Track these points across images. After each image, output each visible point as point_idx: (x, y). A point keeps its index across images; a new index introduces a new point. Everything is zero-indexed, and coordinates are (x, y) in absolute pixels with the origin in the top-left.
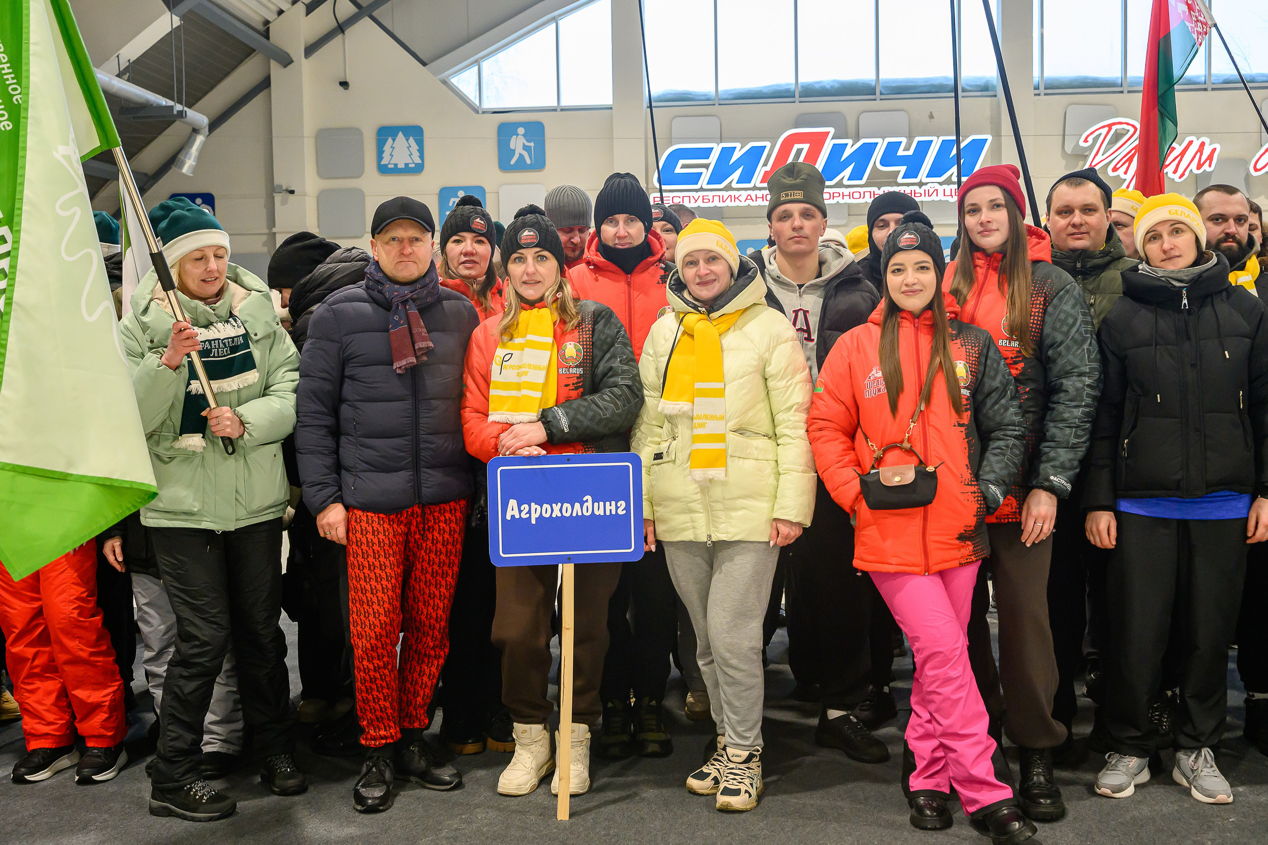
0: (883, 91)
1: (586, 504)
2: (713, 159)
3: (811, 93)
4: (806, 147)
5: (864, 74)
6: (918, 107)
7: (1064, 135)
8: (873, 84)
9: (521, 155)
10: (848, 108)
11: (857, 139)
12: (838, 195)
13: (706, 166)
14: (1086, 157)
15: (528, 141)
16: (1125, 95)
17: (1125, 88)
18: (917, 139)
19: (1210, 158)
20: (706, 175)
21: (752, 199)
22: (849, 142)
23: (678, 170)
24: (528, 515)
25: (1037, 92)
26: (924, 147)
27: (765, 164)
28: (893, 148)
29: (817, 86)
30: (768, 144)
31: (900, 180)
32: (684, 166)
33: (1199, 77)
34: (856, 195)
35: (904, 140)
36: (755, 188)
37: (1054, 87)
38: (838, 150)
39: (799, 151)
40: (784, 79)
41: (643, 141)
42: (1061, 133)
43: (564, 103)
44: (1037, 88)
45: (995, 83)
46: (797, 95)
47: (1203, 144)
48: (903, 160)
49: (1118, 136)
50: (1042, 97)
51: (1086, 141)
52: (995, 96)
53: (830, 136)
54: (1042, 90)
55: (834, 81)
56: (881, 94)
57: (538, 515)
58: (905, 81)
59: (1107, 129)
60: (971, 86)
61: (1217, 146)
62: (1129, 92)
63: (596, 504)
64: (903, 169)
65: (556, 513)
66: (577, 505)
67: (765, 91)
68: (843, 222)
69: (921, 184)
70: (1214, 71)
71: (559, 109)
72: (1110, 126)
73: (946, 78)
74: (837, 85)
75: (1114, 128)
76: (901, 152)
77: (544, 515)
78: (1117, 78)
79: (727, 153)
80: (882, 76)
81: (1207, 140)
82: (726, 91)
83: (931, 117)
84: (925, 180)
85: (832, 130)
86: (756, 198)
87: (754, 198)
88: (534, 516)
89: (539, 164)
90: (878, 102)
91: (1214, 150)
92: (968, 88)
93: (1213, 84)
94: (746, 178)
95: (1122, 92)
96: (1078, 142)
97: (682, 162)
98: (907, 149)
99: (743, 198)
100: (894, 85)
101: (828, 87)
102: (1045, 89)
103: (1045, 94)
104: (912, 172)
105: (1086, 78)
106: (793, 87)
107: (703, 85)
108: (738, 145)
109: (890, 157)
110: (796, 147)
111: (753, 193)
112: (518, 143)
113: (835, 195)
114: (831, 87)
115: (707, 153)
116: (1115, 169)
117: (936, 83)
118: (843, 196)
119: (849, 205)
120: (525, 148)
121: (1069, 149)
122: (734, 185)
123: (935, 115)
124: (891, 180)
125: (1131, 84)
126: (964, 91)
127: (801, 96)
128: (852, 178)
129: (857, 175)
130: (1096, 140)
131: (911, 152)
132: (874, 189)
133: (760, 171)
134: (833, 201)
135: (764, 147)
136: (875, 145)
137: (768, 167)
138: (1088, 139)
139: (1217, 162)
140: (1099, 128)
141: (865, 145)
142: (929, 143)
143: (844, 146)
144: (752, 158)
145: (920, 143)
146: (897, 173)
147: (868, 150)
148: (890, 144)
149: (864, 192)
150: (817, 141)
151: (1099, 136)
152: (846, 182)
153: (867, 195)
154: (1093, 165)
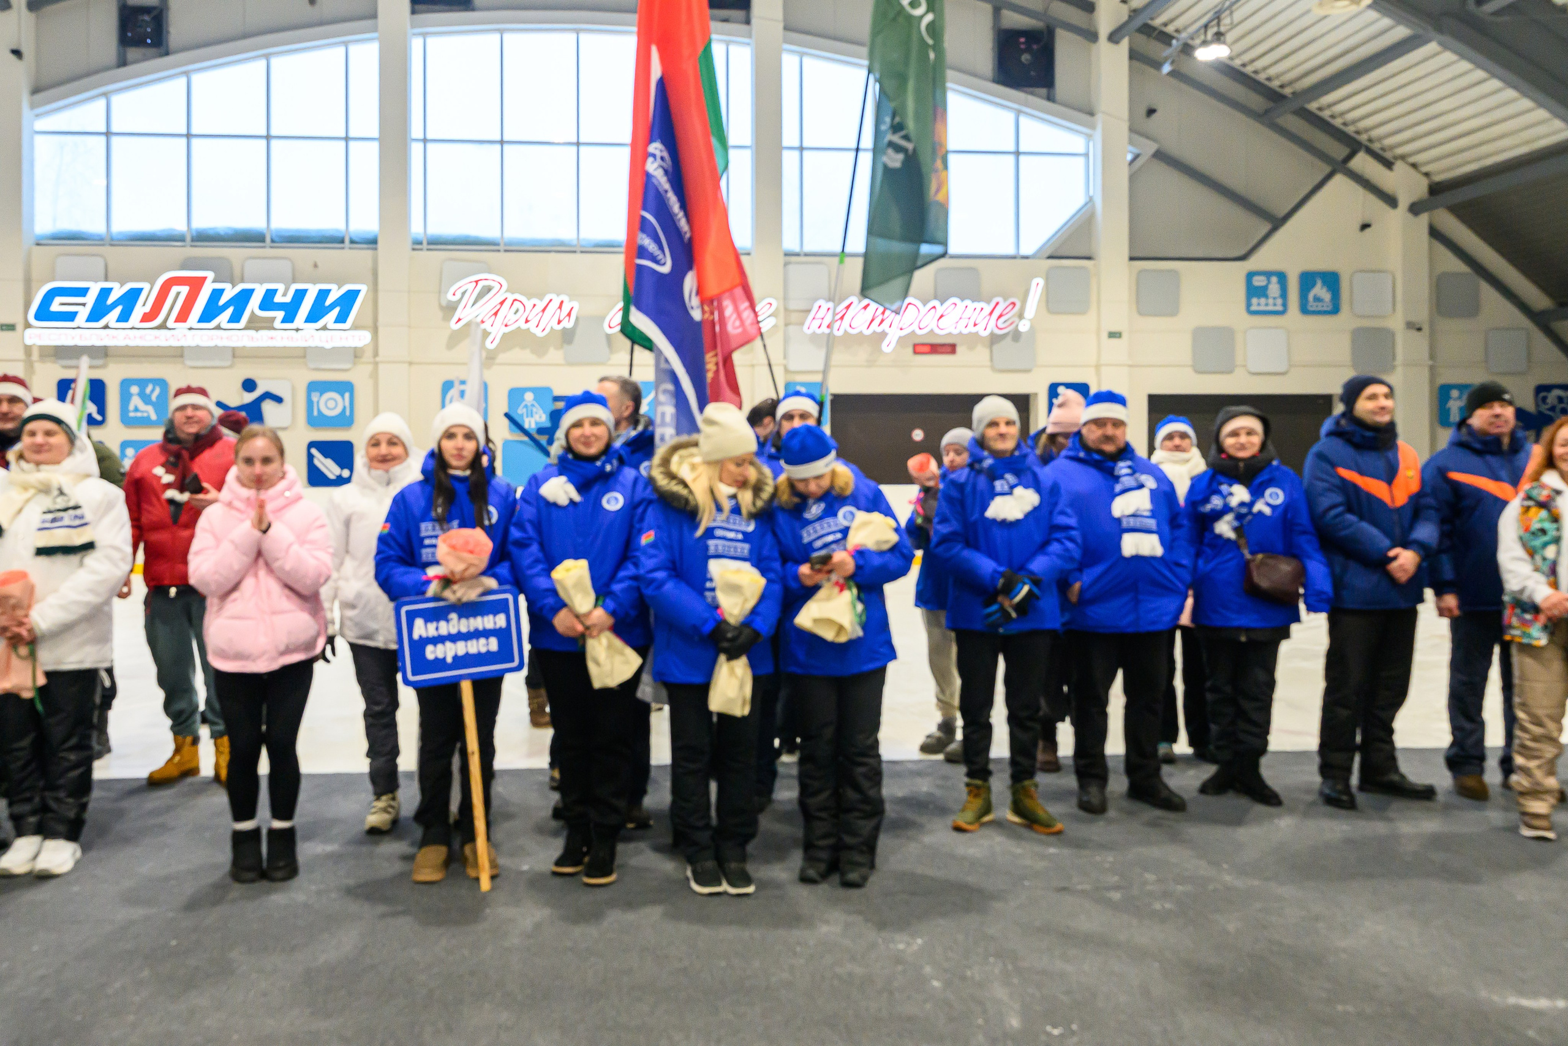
0: (276, 239)
2: (91, 299)
3: (203, 238)
4: (184, 290)
5: (256, 223)
6: (303, 255)
8: (261, 231)
11: (234, 284)
12: (218, 337)
13: (84, 305)
14: (452, 311)
16: (502, 255)
17: (501, 248)
18: (294, 287)
19: (569, 315)
20: (84, 313)
21: (130, 338)
22: (227, 286)
23: (55, 307)
25: (418, 246)
26: (300, 295)
27: (144, 305)
28: (270, 294)
29: (212, 231)
30: (146, 286)
31: (277, 324)
32: (61, 304)
33: (571, 240)
34: (237, 338)
36: (133, 328)
37: (437, 243)
38: (217, 294)
39: (178, 294)
40: (176, 223)
45: (376, 233)
46: (189, 239)
47: (562, 302)
48: (280, 307)
49: (484, 292)
50: (422, 252)
51: (454, 295)
52: (376, 248)
53: (210, 280)
54: (425, 246)
56: (272, 241)
58: (298, 231)
59: (473, 284)
61: (576, 305)
62: (506, 251)
64: (280, 315)
68: (228, 363)
69: (297, 330)
70: (582, 233)
72: (477, 282)
73: (337, 231)
74: (230, 232)
75: (481, 284)
76: (278, 299)
79: (105, 293)
80: (272, 225)
81: (565, 299)
82: (120, 233)
83: (316, 266)
84: (301, 326)
85: (210, 275)
86: (137, 337)
87: (133, 337)
90: (266, 250)
91: (573, 309)
92: (356, 239)
93: (582, 247)
94: (124, 317)
95: (499, 251)
96: (446, 297)
97: (58, 300)
98: (284, 295)
99: (121, 337)
100: (287, 234)
101: (219, 232)
102: (429, 244)
103: (428, 250)
104: (289, 318)
105: (468, 237)
107: (95, 226)
108: (116, 285)
109: (268, 302)
110: (175, 289)
111: (131, 333)
113: (215, 337)
114: (225, 233)
115: (83, 292)
116: (482, 322)
117: (327, 234)
118: (224, 338)
122: (112, 324)
123: (319, 264)
124: (268, 325)
125: (510, 243)
126: (352, 242)
127: (193, 240)
128: (230, 321)
129: (235, 318)
130: (464, 293)
131: (288, 299)
132: (252, 333)
133: (139, 310)
134: (211, 344)
135: (142, 289)
136: (253, 290)
137: (147, 309)
138: (456, 293)
139: (577, 319)
140: (466, 284)
141: (243, 291)
142: (305, 291)
143: (222, 291)
144: (130, 299)
145: (297, 291)
146: (274, 319)
147: (246, 295)
148: (268, 291)
149: (243, 336)
150: (196, 285)
151: (466, 290)
152: (224, 325)
153: (247, 338)
154: (461, 317)
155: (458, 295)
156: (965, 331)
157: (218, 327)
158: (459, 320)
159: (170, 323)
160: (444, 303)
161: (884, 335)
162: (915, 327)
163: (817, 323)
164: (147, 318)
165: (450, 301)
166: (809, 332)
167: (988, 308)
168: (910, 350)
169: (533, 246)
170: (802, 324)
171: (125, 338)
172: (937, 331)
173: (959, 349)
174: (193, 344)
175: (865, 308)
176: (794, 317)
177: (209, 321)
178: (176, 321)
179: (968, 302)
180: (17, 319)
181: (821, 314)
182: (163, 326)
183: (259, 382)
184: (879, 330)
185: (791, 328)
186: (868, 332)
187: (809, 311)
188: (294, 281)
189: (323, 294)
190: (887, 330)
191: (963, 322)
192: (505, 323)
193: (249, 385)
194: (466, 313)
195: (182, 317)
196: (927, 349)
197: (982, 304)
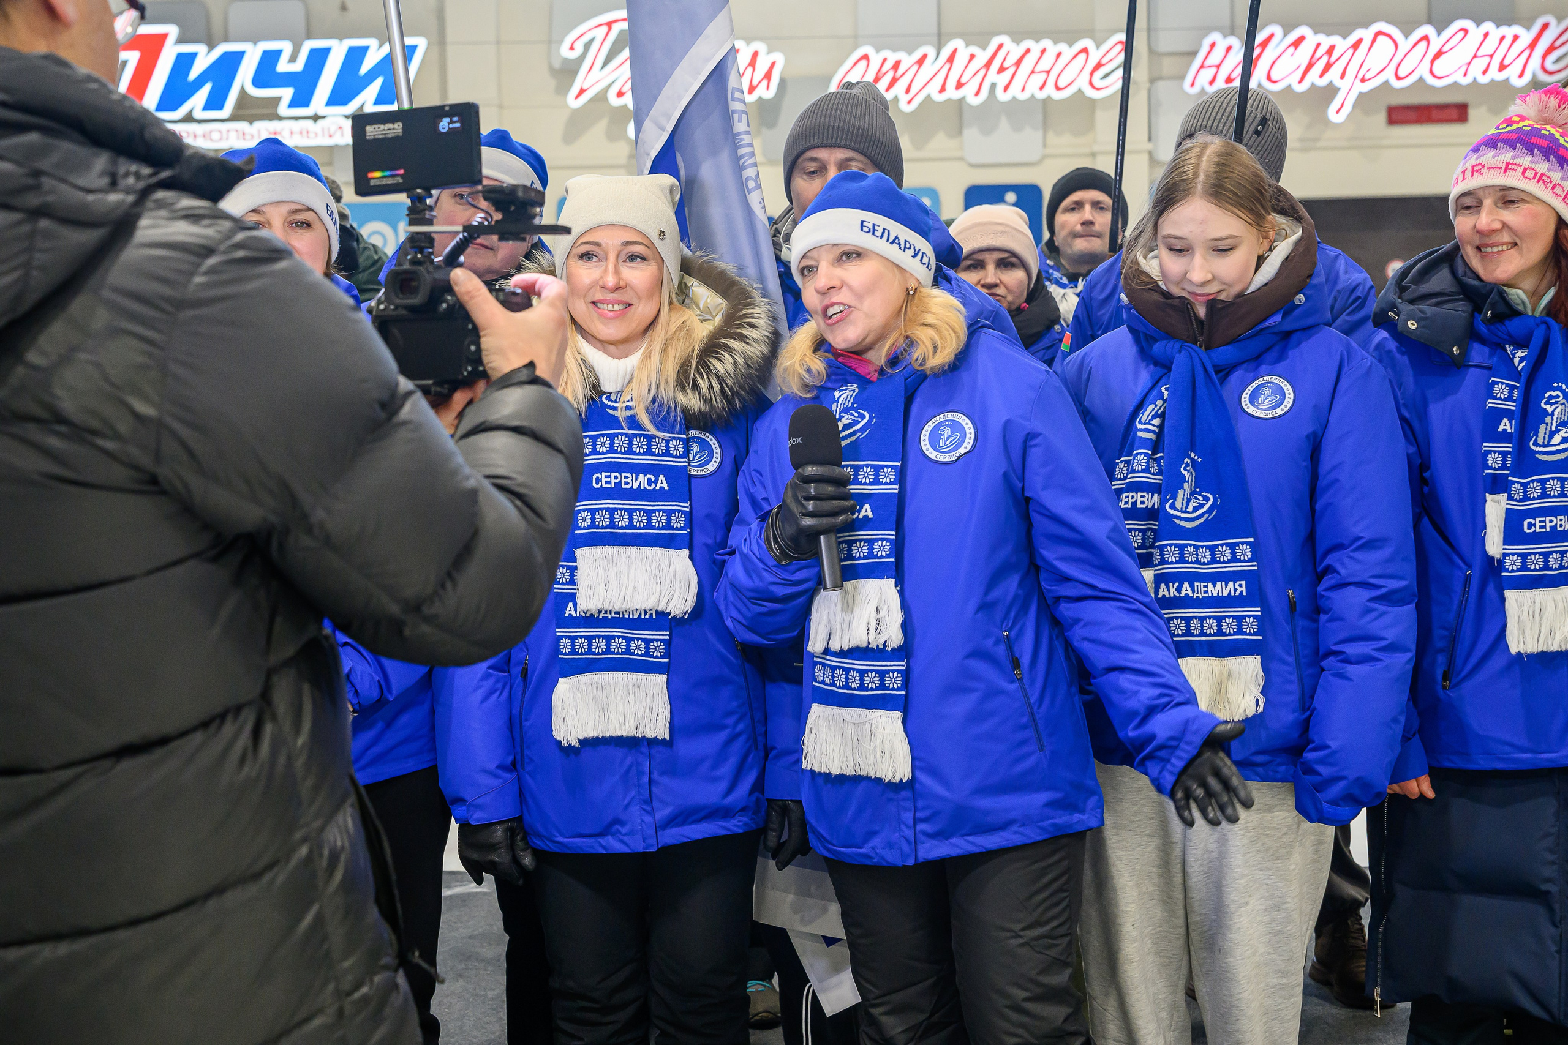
4: (133, 57)
7: (550, 41)
11: (211, 46)
12: (186, 134)
18: (308, 45)
19: (768, 76)
22: (200, 49)
26: (319, 58)
28: (270, 59)
31: (283, 109)
34: (216, 136)
35: (286, 47)
38: (184, 62)
39: (123, 63)
42: (547, 37)
47: (755, 55)
48: (287, 79)
51: (572, 48)
53: (172, 39)
59: (606, 29)
61: (779, 58)
64: (286, 93)
69: (316, 118)
72: (609, 25)
75: (616, 27)
76: (283, 66)
81: (761, 47)
84: (323, 110)
85: (172, 31)
91: (773, 64)
98: (293, 59)
104: (302, 99)
109: (266, 74)
116: (620, 94)
118: (194, 136)
121: (557, 62)
123: (349, 5)
124: (268, 110)
128: (207, 107)
129: (215, 102)
130: (588, 46)
131: (298, 66)
132: (243, 126)
136: (242, 54)
138: (575, 46)
139: (783, 82)
140: (592, 29)
141: (226, 55)
142: (327, 51)
143: (193, 56)
145: (313, 52)
146: (278, 100)
147: (231, 62)
148: (265, 53)
149: (228, 131)
150: (150, 48)
151: (592, 40)
152: (198, 114)
153: (233, 135)
154: (585, 87)
155: (579, 48)
156: (1484, 80)
157: (188, 118)
158: (581, 91)
160: (557, 64)
161: (1331, 91)
162: (1389, 75)
163: (1206, 74)
165: (566, 60)
166: (1196, 90)
167: (1526, 37)
168: (1382, 116)
170: (1182, 77)
172: (1431, 81)
173: (1472, 113)
175: (1297, 43)
176: (1168, 66)
177: (174, 109)
179: (1488, 26)
181: (1214, 59)
184: (1322, 82)
185: (1161, 85)
186: (1300, 88)
187: (1194, 53)
188: (309, 36)
189: (356, 55)
190: (1338, 82)
191: (1480, 63)
194: (590, 80)
196: (1412, 115)
197: (1517, 29)
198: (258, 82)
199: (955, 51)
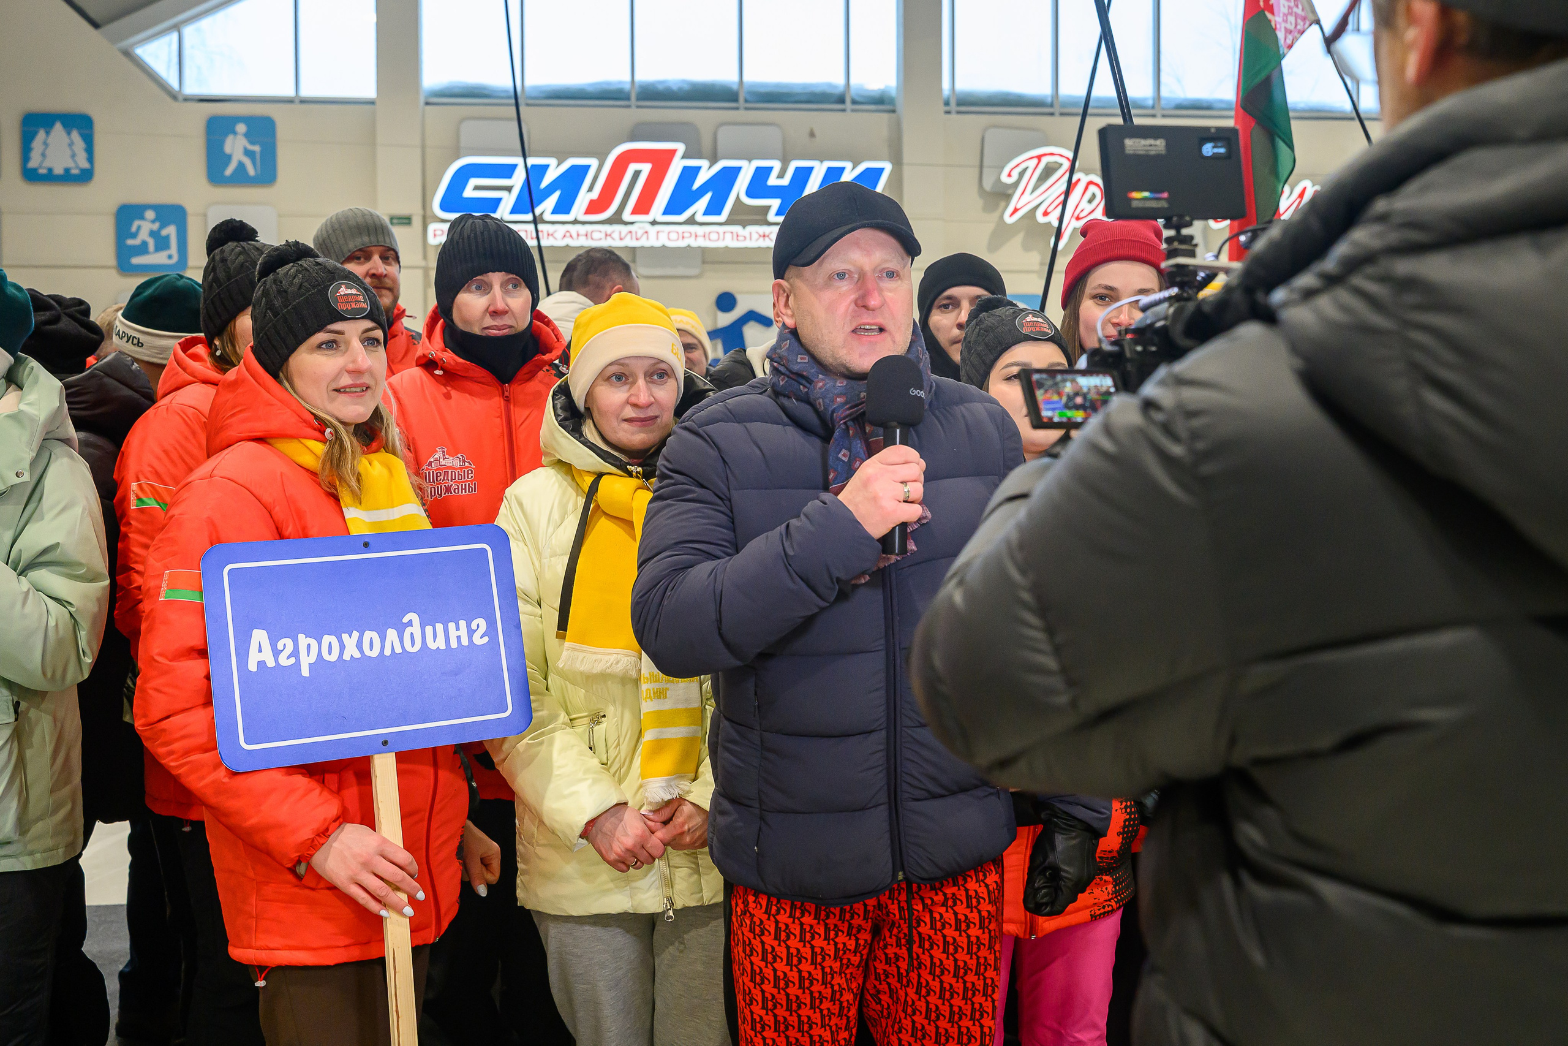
0: (749, 98)
1: (408, 630)
2: (518, 179)
3: (652, 95)
4: (646, 168)
5: (724, 74)
6: (796, 120)
7: (981, 166)
8: (735, 87)
9: (241, 165)
10: (703, 117)
11: (713, 161)
12: (688, 235)
13: (509, 189)
14: (1008, 197)
15: (252, 143)
16: (1057, 119)
17: (1057, 110)
18: (794, 164)
20: (508, 201)
21: (571, 236)
22: (704, 163)
23: (469, 193)
24: (293, 660)
25: (947, 108)
26: (803, 175)
27: (591, 189)
28: (762, 174)
29: (660, 87)
30: (593, 162)
31: (771, 217)
32: (477, 188)
33: (1145, 99)
34: (714, 236)
35: (776, 165)
36: (575, 222)
37: (969, 104)
38: (689, 174)
39: (637, 174)
40: (616, 74)
41: (418, 151)
42: (977, 162)
43: (306, 92)
44: (947, 103)
45: (893, 93)
46: (633, 97)
48: (775, 192)
49: (1049, 171)
50: (954, 116)
51: (1009, 175)
52: (894, 111)
53: (679, 154)
54: (953, 107)
55: (684, 81)
56: (746, 101)
57: (313, 658)
58: (778, 85)
59: (1035, 161)
60: (863, 96)
62: (1062, 114)
63: (429, 629)
64: (775, 203)
65: (351, 651)
66: (391, 634)
67: (590, 89)
68: (694, 271)
70: (1164, 93)
71: (297, 101)
72: (1039, 157)
73: (830, 85)
74: (686, 87)
75: (1045, 160)
76: (773, 181)
77: (326, 655)
78: (1046, 96)
79: (537, 172)
80: (746, 78)
82: (535, 88)
83: (812, 134)
85: (680, 148)
86: (578, 235)
87: (574, 235)
88: (306, 661)
89: (267, 175)
90: (742, 112)
92: (858, 99)
93: (1163, 109)
94: (563, 207)
95: (1052, 114)
96: (999, 179)
97: (473, 182)
98: (781, 176)
99: (559, 235)
100: (762, 90)
101: (675, 88)
102: (957, 104)
103: (959, 113)
104: (787, 208)
105: (1008, 94)
106: (627, 87)
108: (552, 162)
109: (759, 185)
110: (633, 167)
111: (574, 228)
112: (236, 146)
113: (686, 235)
114: (680, 89)
115: (507, 171)
116: (1046, 214)
117: (818, 90)
118: (696, 236)
119: (704, 250)
120: (247, 153)
121: (988, 185)
122: (548, 217)
123: (817, 132)
124: (759, 217)
125: (1064, 105)
126: (854, 102)
127: (638, 99)
128: (708, 212)
129: (714, 208)
130: (1022, 174)
131: (785, 181)
132: (737, 229)
133: (584, 198)
134: (682, 244)
135: (589, 166)
136: (740, 168)
137: (595, 194)
138: (1012, 173)
140: (1026, 160)
141: (725, 169)
142: (810, 170)
143: (697, 169)
144: (572, 180)
145: (798, 170)
146: (768, 208)
147: (729, 176)
148: (758, 170)
149: (722, 233)
150: (661, 161)
151: (1026, 169)
152: (700, 218)
153: (728, 236)
154: (1018, 207)
155: (1015, 174)
157: (691, 221)
158: (1016, 210)
159: (627, 216)
160: (988, 187)
164: (594, 207)
165: (1004, 184)
169: (1103, 107)
171: (564, 236)
174: (658, 244)
177: (680, 213)
178: (634, 212)
180: (413, 209)
182: (616, 219)
183: (739, 298)
188: (792, 156)
192: (1076, 214)
193: (726, 302)
194: (1023, 200)
195: (644, 206)
198: (750, 193)
199: (1305, 189)
